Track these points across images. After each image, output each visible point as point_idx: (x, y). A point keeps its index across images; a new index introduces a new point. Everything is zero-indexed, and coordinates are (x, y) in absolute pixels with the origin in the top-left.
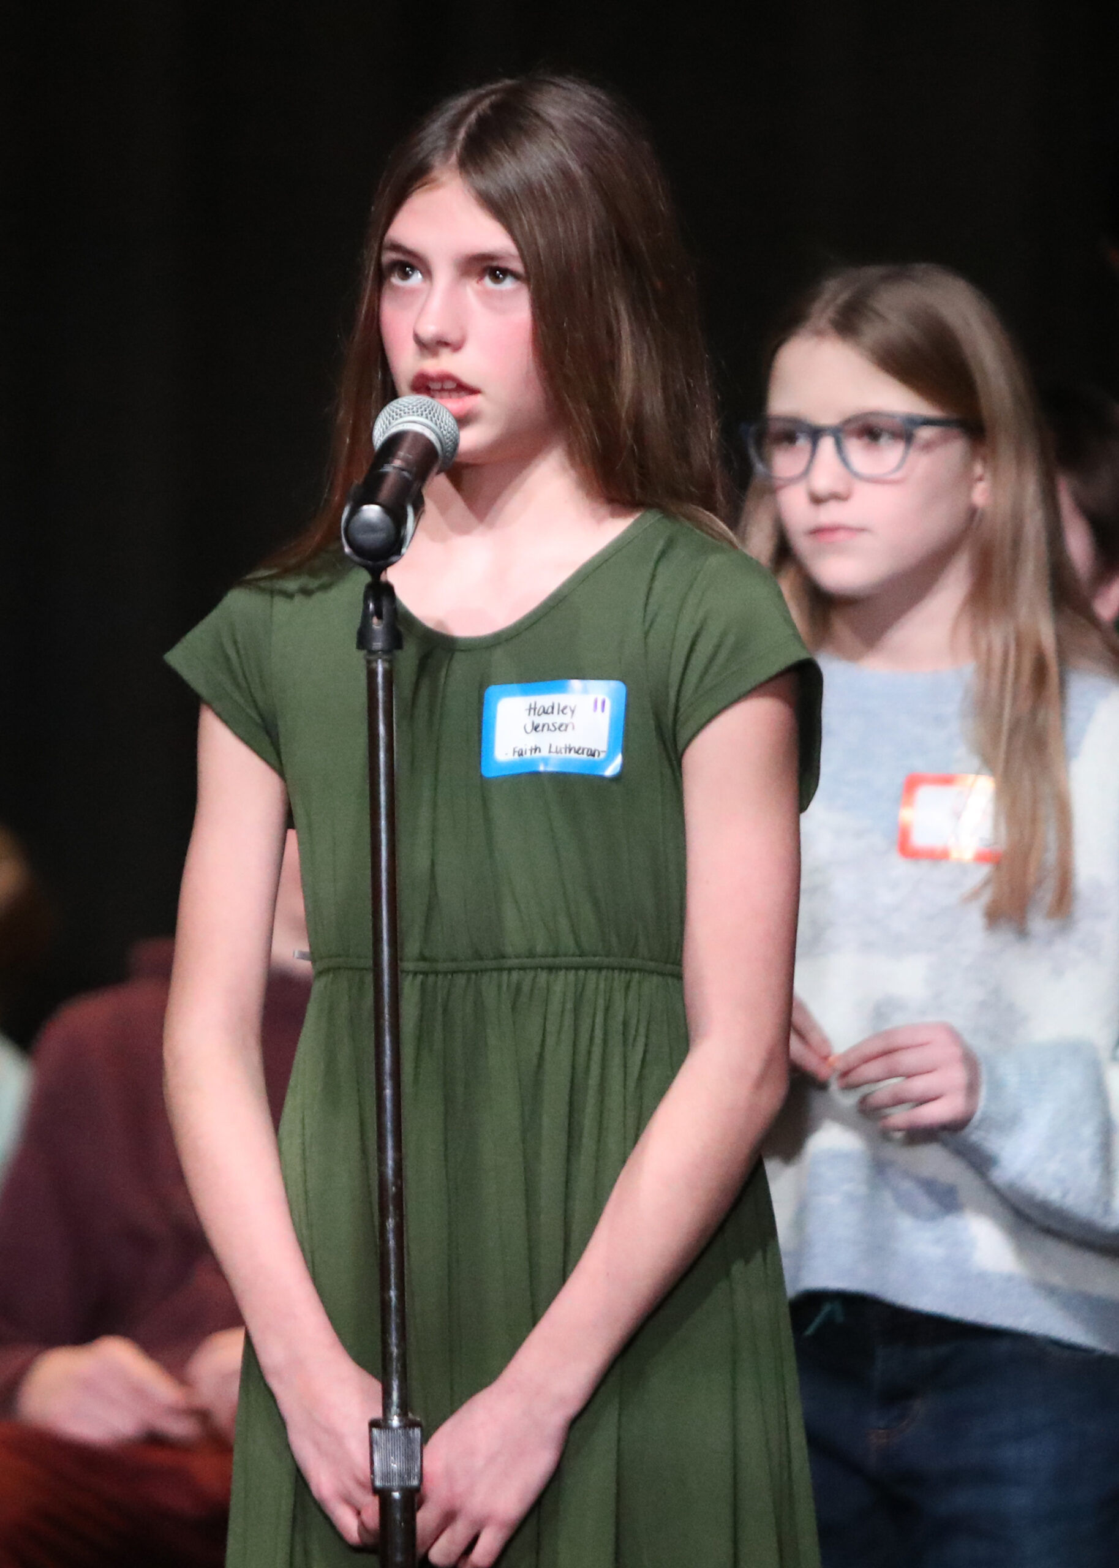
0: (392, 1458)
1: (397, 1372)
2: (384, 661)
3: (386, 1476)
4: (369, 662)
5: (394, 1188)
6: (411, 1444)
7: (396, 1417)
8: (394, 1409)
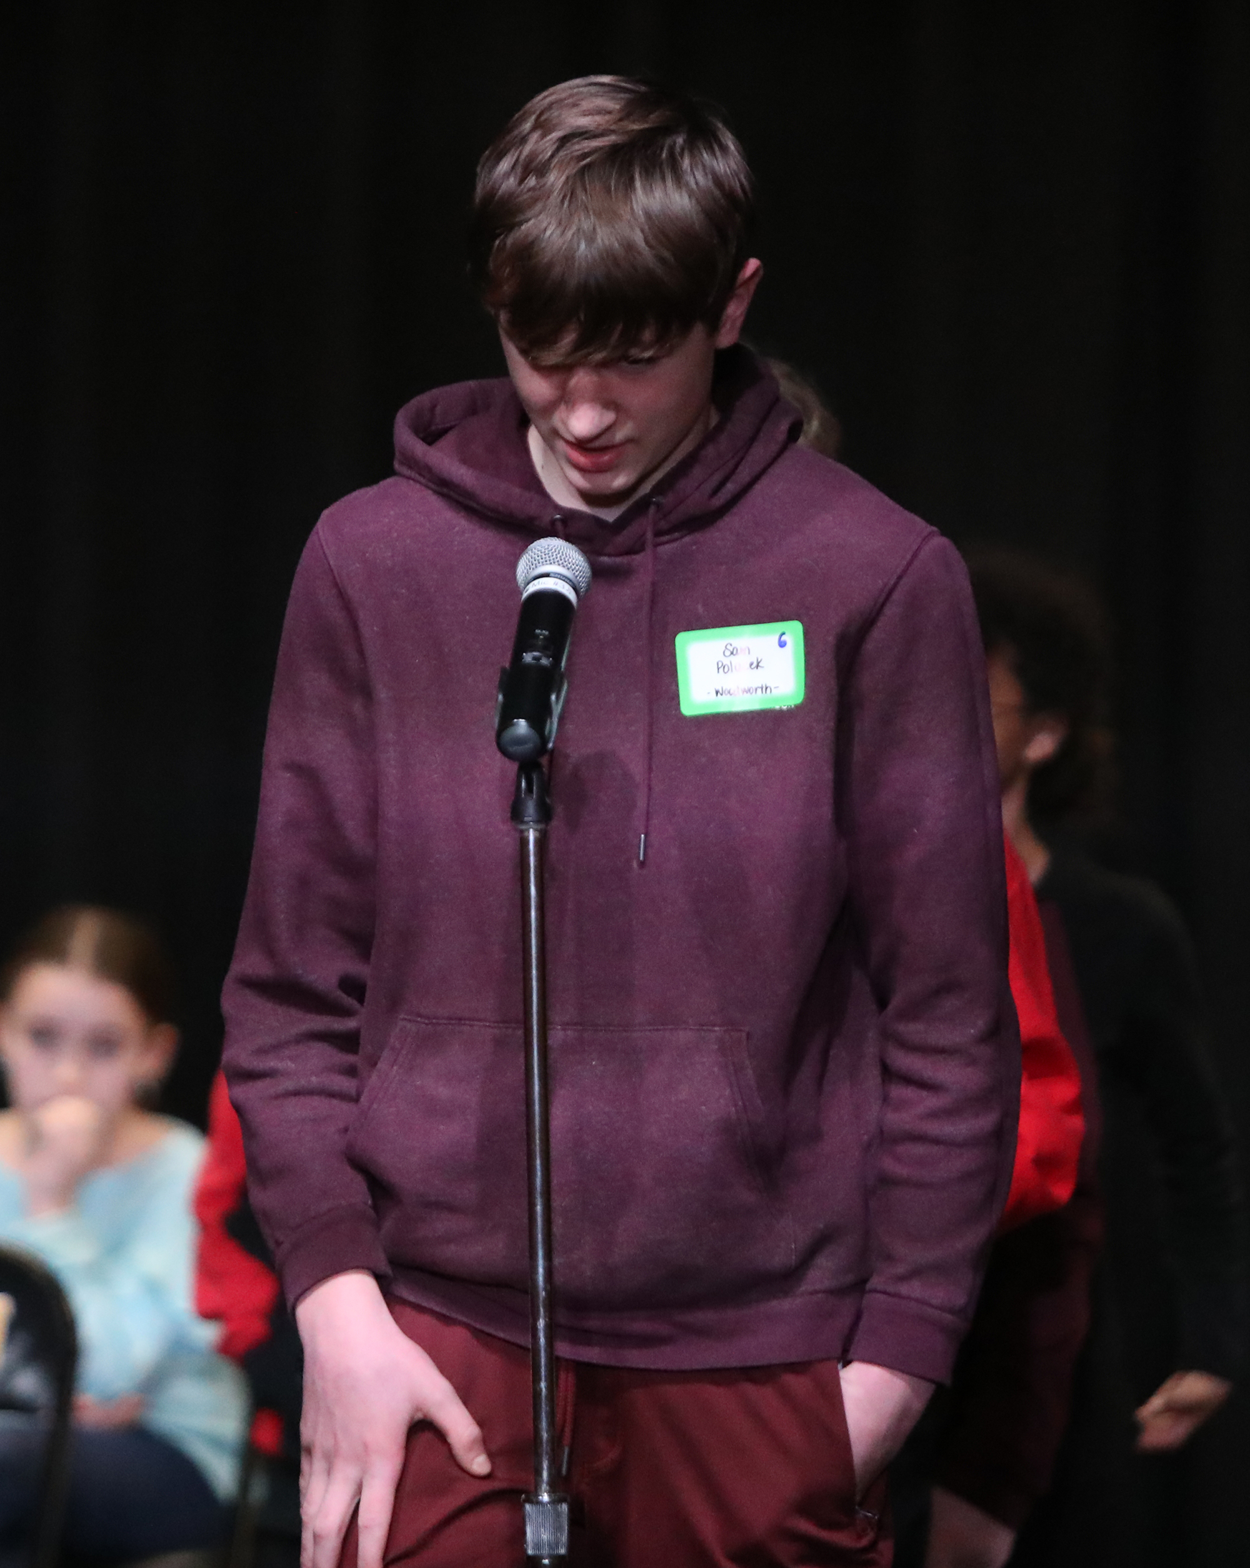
0: (542, 1530)
1: (547, 1453)
3: (538, 1545)
5: (544, 1293)
6: (559, 1518)
7: (545, 1494)
8: (544, 1486)
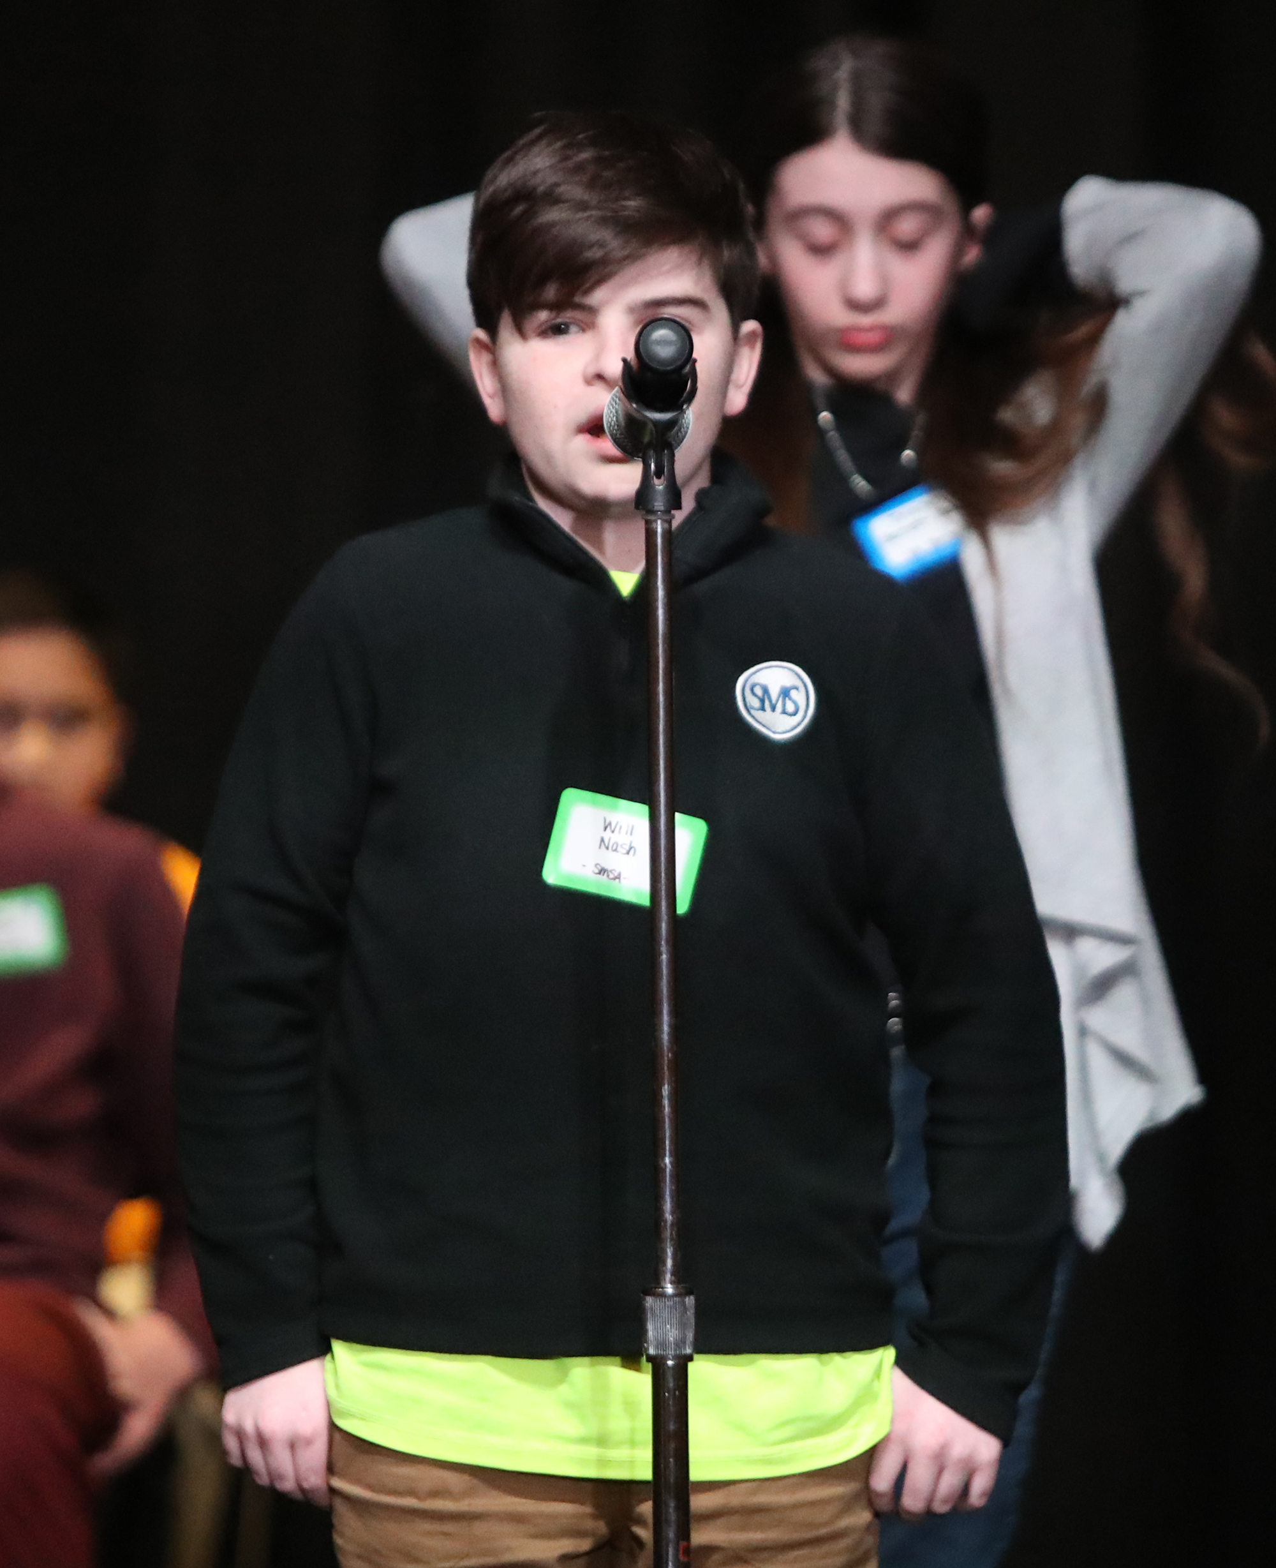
0: (667, 1326)
2: (664, 521)
3: (661, 1345)
4: (648, 522)
5: (669, 1055)
6: (685, 1312)
7: (669, 1286)
8: (668, 1276)
